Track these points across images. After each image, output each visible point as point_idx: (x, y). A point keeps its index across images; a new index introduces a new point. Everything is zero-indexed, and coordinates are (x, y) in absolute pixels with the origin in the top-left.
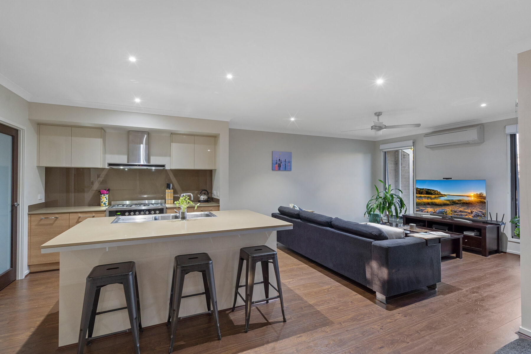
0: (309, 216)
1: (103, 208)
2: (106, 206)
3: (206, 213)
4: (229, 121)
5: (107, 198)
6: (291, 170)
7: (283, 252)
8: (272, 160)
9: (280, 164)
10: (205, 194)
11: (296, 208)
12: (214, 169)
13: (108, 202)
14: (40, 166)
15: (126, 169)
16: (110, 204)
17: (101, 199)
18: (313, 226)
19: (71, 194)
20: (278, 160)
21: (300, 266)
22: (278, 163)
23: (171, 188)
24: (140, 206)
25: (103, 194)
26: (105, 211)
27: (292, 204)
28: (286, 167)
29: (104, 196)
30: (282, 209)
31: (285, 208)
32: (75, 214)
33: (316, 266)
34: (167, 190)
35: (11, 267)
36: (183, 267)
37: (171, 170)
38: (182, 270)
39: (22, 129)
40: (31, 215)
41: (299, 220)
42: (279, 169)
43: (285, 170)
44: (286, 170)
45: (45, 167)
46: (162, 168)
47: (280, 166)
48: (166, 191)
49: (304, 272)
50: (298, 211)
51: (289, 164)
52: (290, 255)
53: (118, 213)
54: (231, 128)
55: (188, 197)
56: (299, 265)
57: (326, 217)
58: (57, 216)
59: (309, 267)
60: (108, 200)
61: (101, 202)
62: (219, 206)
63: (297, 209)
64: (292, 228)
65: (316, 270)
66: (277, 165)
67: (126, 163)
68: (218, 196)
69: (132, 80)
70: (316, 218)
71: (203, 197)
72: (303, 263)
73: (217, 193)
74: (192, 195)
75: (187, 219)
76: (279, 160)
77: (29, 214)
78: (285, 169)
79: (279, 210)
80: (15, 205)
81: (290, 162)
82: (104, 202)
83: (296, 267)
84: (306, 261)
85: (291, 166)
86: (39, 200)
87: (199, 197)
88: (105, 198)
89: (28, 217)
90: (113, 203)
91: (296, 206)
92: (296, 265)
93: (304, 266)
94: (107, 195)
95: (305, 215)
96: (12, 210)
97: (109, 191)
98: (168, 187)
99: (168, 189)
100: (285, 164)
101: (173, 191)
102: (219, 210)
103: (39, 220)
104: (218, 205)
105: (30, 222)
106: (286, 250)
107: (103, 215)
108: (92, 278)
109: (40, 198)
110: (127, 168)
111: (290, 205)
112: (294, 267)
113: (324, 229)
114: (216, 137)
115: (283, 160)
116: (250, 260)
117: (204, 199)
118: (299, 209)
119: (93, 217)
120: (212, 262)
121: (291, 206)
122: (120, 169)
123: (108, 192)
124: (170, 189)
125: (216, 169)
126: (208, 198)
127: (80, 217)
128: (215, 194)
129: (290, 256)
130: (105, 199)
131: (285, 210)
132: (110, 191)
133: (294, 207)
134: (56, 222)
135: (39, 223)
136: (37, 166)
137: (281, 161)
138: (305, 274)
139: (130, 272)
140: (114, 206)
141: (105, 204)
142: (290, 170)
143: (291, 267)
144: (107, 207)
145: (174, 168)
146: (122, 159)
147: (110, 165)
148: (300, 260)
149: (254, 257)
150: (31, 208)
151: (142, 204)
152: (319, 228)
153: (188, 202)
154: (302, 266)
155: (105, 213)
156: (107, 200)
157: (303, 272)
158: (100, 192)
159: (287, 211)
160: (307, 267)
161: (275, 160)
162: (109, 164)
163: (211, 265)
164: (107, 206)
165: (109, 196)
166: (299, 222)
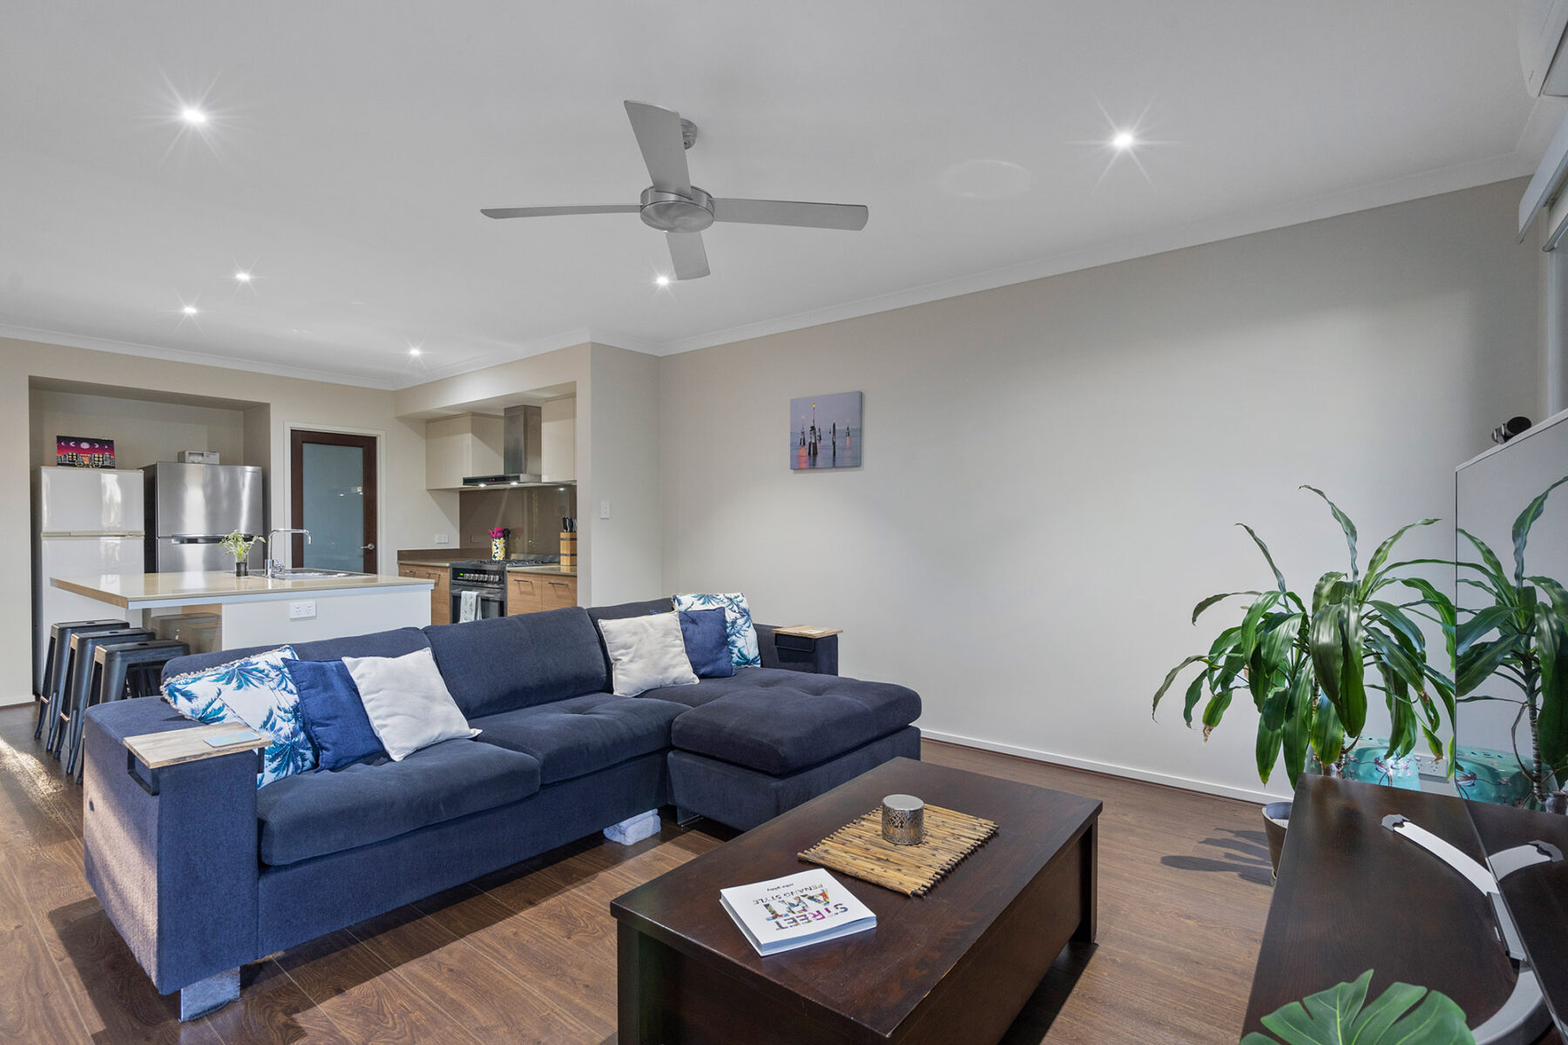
5: (500, 546)
6: (861, 465)
9: (815, 444)
13: (502, 553)
22: (807, 443)
28: (837, 456)
42: (813, 465)
43: (834, 466)
44: (837, 464)
47: (815, 454)
51: (848, 438)
66: (804, 451)
76: (813, 428)
78: (834, 460)
86: (438, 543)
96: (364, 555)
100: (834, 443)
109: (441, 541)
115: (824, 427)
136: (427, 490)
137: (818, 434)
161: (799, 430)
162: (465, 479)
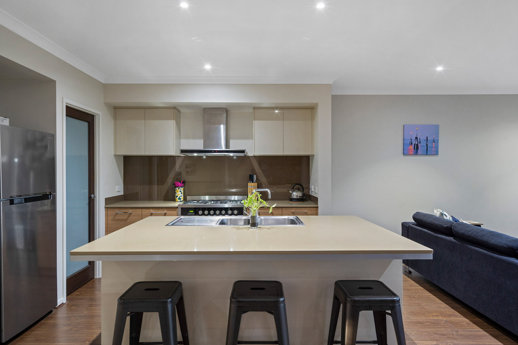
0: (471, 232)
1: (176, 204)
2: (180, 201)
3: (292, 217)
4: (332, 83)
5: (182, 192)
6: (438, 154)
7: (422, 288)
8: (404, 139)
9: (417, 145)
10: (298, 189)
11: (446, 216)
12: (311, 154)
13: (183, 196)
14: (117, 155)
15: (204, 157)
16: (185, 199)
17: (176, 193)
18: (480, 252)
19: (153, 186)
20: (414, 138)
21: (453, 319)
22: (413, 144)
23: (255, 180)
24: (216, 203)
25: (178, 187)
26: (177, 208)
27: (439, 210)
29: (179, 189)
30: (420, 218)
31: (425, 215)
32: (147, 210)
33: (485, 323)
34: (249, 183)
35: (89, 264)
36: (239, 302)
37: (254, 156)
38: (238, 307)
39: (98, 115)
40: (108, 209)
41: (451, 239)
44: (429, 153)
45: (124, 156)
46: (242, 154)
47: (417, 148)
48: (249, 185)
49: (460, 333)
50: (450, 222)
52: (434, 295)
53: (191, 211)
54: (334, 94)
55: (259, 194)
56: (450, 316)
57: (507, 237)
58: (130, 211)
59: (471, 323)
60: (184, 194)
61: (176, 197)
62: (318, 207)
63: (448, 218)
64: (431, 257)
65: (486, 333)
66: (412, 147)
67: (201, 148)
68: (316, 193)
69: (193, 39)
70: (485, 239)
71: (296, 194)
72: (460, 313)
73: (315, 189)
74: (269, 191)
75: (259, 226)
76: (416, 138)
77: (106, 208)
78: (427, 152)
79: (414, 218)
80: (91, 197)
81: (435, 141)
82: (179, 197)
83: (445, 319)
84: (465, 310)
85: (437, 148)
86: (117, 192)
87: (291, 194)
88: (180, 191)
89: (105, 211)
90: (188, 198)
91: (445, 213)
92: (444, 316)
93: (460, 319)
94: (182, 189)
95: (463, 231)
96: (89, 203)
97: (184, 184)
98: (251, 179)
99: (251, 182)
100: (427, 145)
101: (256, 185)
102: (317, 214)
103: (115, 214)
104: (316, 206)
105: (107, 215)
106: (427, 285)
107: (175, 212)
108: (124, 300)
109: (118, 190)
110: (204, 155)
111: (435, 211)
112: (440, 318)
113: (503, 261)
114: (314, 109)
115: (422, 138)
116: (349, 306)
117: (297, 196)
118: (451, 219)
119: (165, 215)
120: (284, 300)
121: (437, 213)
122: (194, 156)
123: (182, 185)
124: (253, 182)
125: (314, 155)
126: (304, 195)
127: (152, 213)
128: (313, 191)
129: (434, 297)
130: (179, 193)
131: (424, 219)
132: (186, 183)
133: (442, 214)
134: (130, 218)
135: (115, 218)
136: (114, 155)
137: (419, 140)
138: (461, 335)
139: (169, 298)
140: (189, 201)
141: (179, 199)
142: (436, 153)
143: (436, 318)
144: (181, 203)
145: (257, 154)
146: (199, 144)
147: (183, 151)
148: (453, 308)
149: (355, 301)
150: (108, 201)
151: (219, 200)
152: (493, 257)
153: (261, 202)
154: (457, 318)
155: (177, 210)
156: (182, 195)
157: (457, 332)
158: (174, 184)
159: (429, 220)
160: (468, 324)
161: (409, 138)
162: (181, 150)
163: (282, 305)
164: (182, 201)
165: (184, 189)
166: (450, 242)
